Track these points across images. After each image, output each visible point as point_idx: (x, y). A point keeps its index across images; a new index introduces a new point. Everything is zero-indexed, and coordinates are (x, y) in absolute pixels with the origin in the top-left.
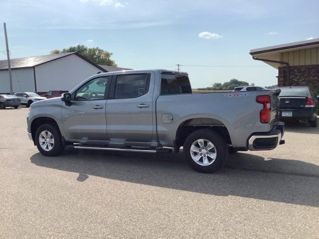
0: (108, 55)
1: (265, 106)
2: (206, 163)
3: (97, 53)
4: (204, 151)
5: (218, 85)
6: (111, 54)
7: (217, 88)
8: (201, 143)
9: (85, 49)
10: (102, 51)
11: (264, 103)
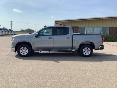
5: (23, 30)
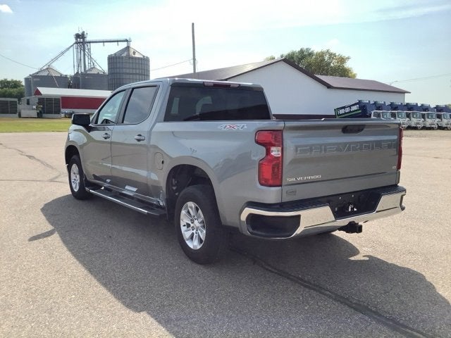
0: (342, 60)
1: (268, 152)
2: (196, 244)
3: (326, 58)
4: (196, 223)
6: (348, 58)
8: (192, 208)
9: (311, 54)
10: (335, 55)
11: (267, 146)
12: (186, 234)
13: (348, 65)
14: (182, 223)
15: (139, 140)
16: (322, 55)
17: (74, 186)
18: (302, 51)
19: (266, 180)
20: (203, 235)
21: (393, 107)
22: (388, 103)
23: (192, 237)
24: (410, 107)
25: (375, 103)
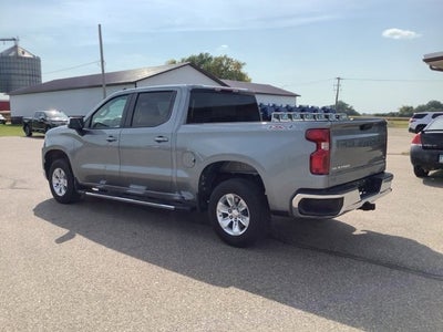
0: (239, 65)
1: (319, 147)
2: (236, 231)
3: (224, 63)
4: (235, 212)
5: (408, 109)
6: (244, 64)
7: (406, 113)
8: (230, 199)
9: (210, 59)
10: (232, 60)
11: (318, 142)
12: (224, 223)
13: (243, 70)
14: (218, 214)
15: (159, 141)
16: (220, 60)
17: (57, 190)
18: (201, 56)
19: (317, 170)
20: (246, 221)
21: (289, 109)
22: (284, 106)
23: (230, 226)
24: (303, 109)
25: (274, 105)
